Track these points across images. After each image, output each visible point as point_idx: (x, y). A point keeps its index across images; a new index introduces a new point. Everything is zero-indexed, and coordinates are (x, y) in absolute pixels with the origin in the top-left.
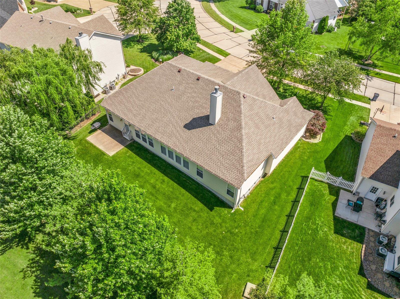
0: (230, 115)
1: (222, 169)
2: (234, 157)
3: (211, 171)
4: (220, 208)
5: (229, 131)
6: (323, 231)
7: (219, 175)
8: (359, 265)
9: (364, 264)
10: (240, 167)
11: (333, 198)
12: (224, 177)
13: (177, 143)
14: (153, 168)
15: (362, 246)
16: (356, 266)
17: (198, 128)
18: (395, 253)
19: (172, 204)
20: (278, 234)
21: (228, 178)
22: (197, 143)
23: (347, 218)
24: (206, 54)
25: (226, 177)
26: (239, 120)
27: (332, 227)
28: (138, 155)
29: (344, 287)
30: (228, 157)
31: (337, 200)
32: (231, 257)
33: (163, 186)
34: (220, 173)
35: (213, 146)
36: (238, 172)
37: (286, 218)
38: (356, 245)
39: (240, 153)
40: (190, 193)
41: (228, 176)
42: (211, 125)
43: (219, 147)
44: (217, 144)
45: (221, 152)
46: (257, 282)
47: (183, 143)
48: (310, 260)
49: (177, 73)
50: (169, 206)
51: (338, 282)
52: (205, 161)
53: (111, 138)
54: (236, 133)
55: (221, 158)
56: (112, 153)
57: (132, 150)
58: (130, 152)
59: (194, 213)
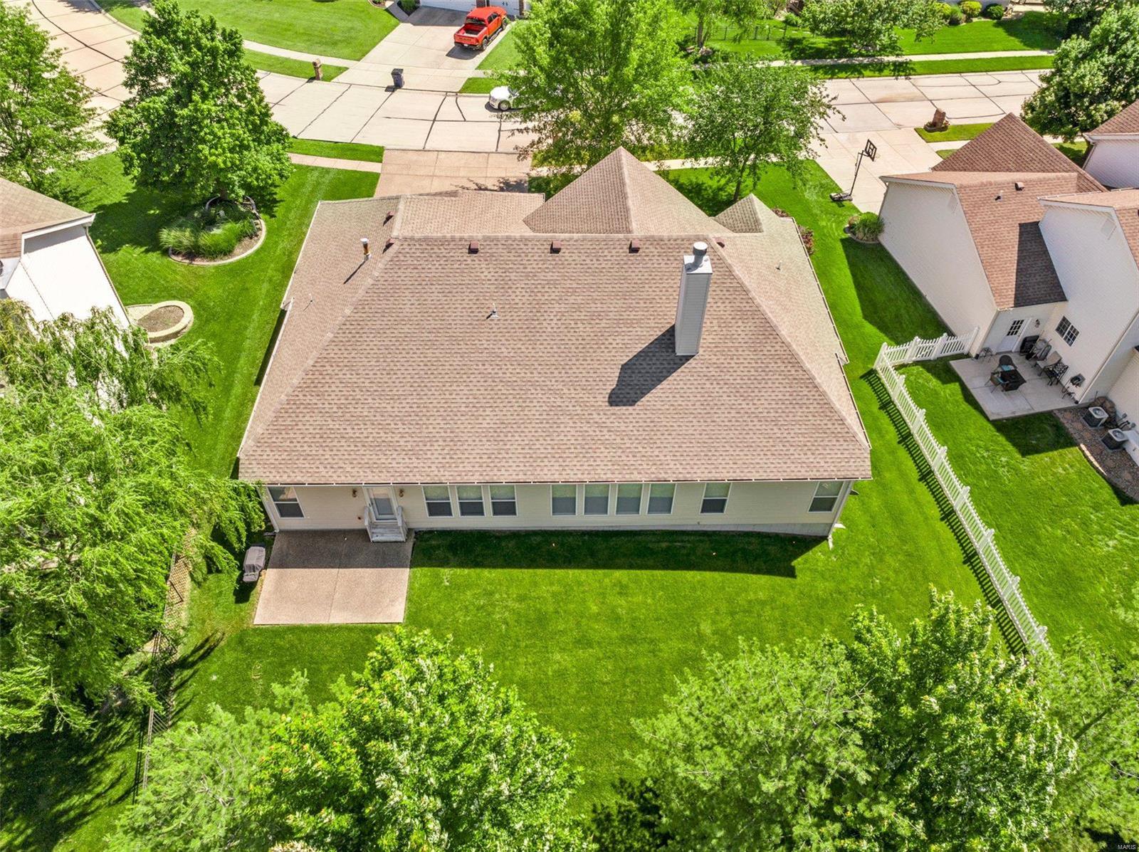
0: (722, 308)
1: (797, 456)
2: (805, 410)
3: (772, 476)
4: (804, 556)
5: (747, 353)
6: (1003, 467)
7: (800, 475)
8: (1108, 488)
9: (1115, 481)
10: (836, 426)
11: (956, 387)
12: (815, 473)
13: (624, 458)
14: (559, 573)
15: (1080, 449)
17: (654, 386)
18: (1134, 425)
19: (702, 627)
21: (826, 468)
22: (684, 428)
23: (1014, 413)
24: (316, 174)
25: (822, 469)
26: (754, 308)
27: (1010, 448)
28: (477, 564)
29: (1127, 545)
30: (791, 418)
31: (965, 388)
34: (799, 469)
35: (733, 411)
36: (841, 439)
37: (922, 486)
38: (1071, 453)
39: (813, 393)
41: (822, 464)
42: (687, 358)
43: (751, 406)
44: (739, 402)
45: (765, 414)
47: (640, 449)
48: (1038, 538)
49: (470, 260)
51: (1111, 543)
52: (740, 462)
53: (335, 571)
54: (769, 348)
55: (776, 431)
56: (396, 612)
57: (444, 563)
58: (446, 573)
59: (768, 611)
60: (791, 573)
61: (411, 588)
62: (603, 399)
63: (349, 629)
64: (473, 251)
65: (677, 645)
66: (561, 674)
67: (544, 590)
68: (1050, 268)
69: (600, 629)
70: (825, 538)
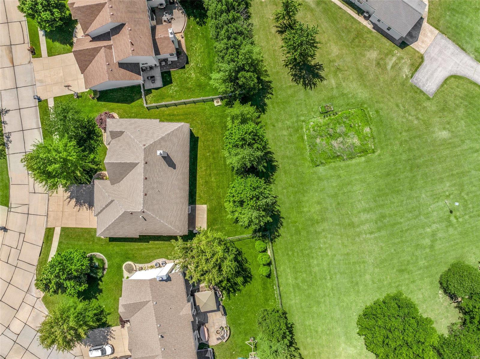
4: (194, 134)
6: (174, 88)
8: (181, 70)
9: (179, 68)
11: (153, 91)
14: (198, 179)
15: (171, 71)
16: (182, 70)
18: (167, 58)
19: (208, 155)
20: (188, 105)
26: (159, 141)
27: (170, 85)
28: (196, 193)
31: (154, 89)
32: (211, 117)
33: (203, 165)
37: (178, 106)
38: (172, 74)
40: (197, 151)
46: (213, 103)
49: (147, 195)
50: (210, 155)
54: (166, 139)
56: (205, 207)
57: (195, 199)
58: (197, 198)
59: (205, 143)
60: (198, 138)
61: (200, 204)
62: (174, 170)
63: (208, 214)
64: (146, 195)
65: (211, 160)
66: (215, 179)
67: (201, 182)
68: (131, 64)
69: (208, 172)
70: (190, 129)
